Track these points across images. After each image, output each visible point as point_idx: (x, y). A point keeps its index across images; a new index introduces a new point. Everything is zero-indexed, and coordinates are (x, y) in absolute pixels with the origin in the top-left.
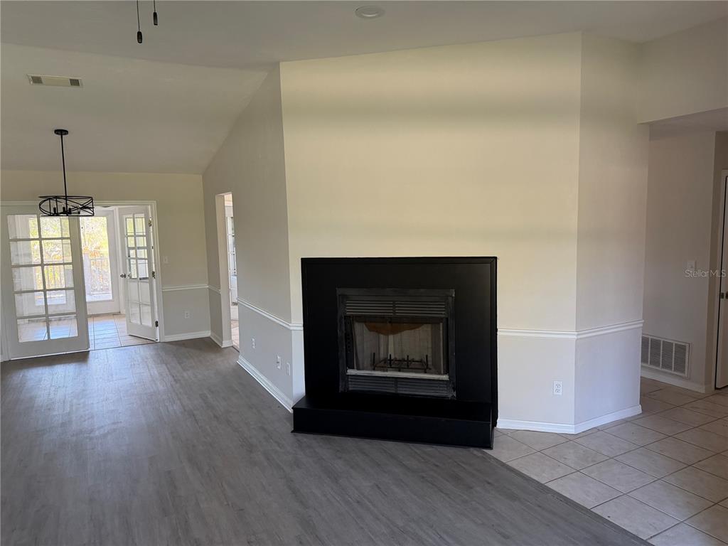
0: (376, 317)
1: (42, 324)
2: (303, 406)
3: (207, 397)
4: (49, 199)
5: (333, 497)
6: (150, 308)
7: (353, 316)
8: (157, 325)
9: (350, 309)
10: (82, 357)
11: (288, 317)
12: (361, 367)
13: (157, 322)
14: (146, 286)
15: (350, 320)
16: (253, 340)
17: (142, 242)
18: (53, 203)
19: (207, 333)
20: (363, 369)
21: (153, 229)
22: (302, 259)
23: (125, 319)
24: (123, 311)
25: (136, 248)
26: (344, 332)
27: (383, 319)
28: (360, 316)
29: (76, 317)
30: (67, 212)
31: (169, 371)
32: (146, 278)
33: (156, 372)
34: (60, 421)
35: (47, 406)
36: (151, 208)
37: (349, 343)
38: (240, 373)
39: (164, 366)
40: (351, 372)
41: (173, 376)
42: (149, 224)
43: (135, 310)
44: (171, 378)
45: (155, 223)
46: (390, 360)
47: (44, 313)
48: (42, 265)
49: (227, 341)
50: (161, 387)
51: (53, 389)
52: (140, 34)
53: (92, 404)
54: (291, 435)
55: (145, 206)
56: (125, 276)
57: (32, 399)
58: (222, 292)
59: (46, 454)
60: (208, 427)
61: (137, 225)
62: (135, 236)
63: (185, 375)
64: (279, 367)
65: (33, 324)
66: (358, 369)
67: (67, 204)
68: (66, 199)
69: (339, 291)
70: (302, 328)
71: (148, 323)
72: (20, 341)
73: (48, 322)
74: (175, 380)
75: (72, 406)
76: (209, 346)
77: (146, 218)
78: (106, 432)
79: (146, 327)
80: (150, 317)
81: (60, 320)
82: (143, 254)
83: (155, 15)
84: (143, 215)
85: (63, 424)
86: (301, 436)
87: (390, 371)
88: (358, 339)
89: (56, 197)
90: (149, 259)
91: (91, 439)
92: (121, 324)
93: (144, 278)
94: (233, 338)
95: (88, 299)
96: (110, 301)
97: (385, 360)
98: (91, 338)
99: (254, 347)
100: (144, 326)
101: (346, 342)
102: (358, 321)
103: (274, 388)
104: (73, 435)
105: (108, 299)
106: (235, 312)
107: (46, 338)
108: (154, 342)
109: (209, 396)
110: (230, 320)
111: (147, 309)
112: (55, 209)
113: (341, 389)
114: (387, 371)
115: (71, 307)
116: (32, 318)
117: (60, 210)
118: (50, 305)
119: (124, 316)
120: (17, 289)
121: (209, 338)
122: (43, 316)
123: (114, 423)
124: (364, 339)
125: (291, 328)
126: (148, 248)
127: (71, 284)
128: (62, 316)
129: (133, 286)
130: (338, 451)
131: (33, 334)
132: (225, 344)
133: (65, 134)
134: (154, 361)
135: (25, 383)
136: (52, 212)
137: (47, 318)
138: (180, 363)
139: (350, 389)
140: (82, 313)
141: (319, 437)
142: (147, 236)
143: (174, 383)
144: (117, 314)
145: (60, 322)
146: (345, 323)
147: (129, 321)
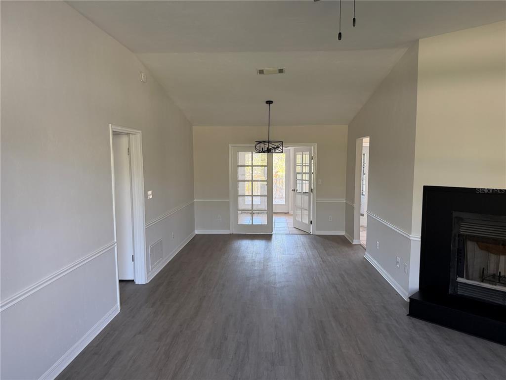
0: (488, 238)
1: (249, 215)
2: (417, 298)
3: (344, 277)
4: (260, 142)
5: (444, 374)
6: (308, 212)
7: (467, 235)
8: (311, 223)
9: (464, 229)
10: (268, 237)
11: (409, 230)
12: (470, 277)
13: (311, 221)
14: (306, 198)
15: (463, 239)
16: (378, 242)
17: (306, 170)
18: (262, 145)
19: (342, 233)
20: (472, 280)
21: (314, 161)
22: (424, 186)
23: (292, 217)
24: (291, 212)
25: (302, 173)
26: (457, 247)
27: (496, 241)
28: (474, 236)
29: (267, 213)
30: (269, 151)
31: (319, 254)
32: (307, 193)
33: (311, 253)
34: (258, 274)
35: (252, 263)
36: (314, 148)
37: (460, 256)
38: (366, 265)
39: (315, 250)
40: (460, 280)
41: (321, 258)
42: (311, 158)
43: (299, 212)
44: (320, 259)
45: (315, 158)
46: (500, 276)
47: (251, 209)
48: (252, 181)
49: (357, 240)
50: (314, 264)
51: (254, 254)
52: (340, 34)
53: (275, 266)
54: (407, 318)
55: (309, 147)
56: (294, 190)
57: (244, 257)
58: (355, 205)
59: (251, 292)
60: (346, 297)
61: (304, 159)
62: (302, 166)
63: (329, 259)
64: (398, 266)
65: (245, 215)
66: (468, 279)
67: (269, 146)
68: (269, 143)
69: (455, 214)
70: (420, 239)
71: (306, 221)
72: (238, 223)
73: (252, 214)
74: (323, 261)
75: (264, 265)
76: (344, 242)
77: (310, 154)
78: (283, 285)
79: (306, 224)
80: (307, 217)
81: (258, 213)
82: (306, 177)
83: (354, 19)
84: (308, 153)
85: (260, 276)
86: (414, 320)
87: (498, 285)
88: (470, 255)
89: (264, 142)
90: (310, 180)
91: (275, 288)
92: (290, 220)
93: (305, 193)
94: (361, 238)
95: (274, 203)
96: (283, 205)
97: (494, 276)
98: (273, 226)
99: (378, 248)
100: (304, 223)
101: (458, 255)
102: (471, 240)
103: (393, 280)
104: (265, 284)
105: (282, 204)
106: (364, 221)
107: (251, 224)
108: (309, 234)
109: (346, 277)
110: (359, 226)
111: (307, 212)
112: (262, 148)
113: (450, 292)
114: (496, 285)
115: (264, 206)
116: (244, 211)
117: (266, 149)
118: (255, 205)
119: (292, 215)
120: (240, 194)
121: (344, 236)
122: (250, 210)
123: (287, 281)
124: (475, 255)
125: (411, 238)
126: (310, 173)
127: (266, 193)
128: (260, 211)
129: (299, 197)
130: (447, 339)
131: (245, 220)
132: (355, 242)
133: (271, 103)
134: (310, 246)
135: (240, 248)
136: (261, 150)
137: (252, 212)
138: (326, 251)
139: (459, 293)
140: (270, 212)
141: (430, 324)
142: (310, 166)
143: (321, 262)
144: (287, 213)
145: (259, 215)
146: (458, 240)
147: (295, 219)
